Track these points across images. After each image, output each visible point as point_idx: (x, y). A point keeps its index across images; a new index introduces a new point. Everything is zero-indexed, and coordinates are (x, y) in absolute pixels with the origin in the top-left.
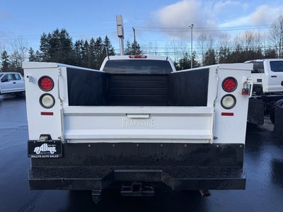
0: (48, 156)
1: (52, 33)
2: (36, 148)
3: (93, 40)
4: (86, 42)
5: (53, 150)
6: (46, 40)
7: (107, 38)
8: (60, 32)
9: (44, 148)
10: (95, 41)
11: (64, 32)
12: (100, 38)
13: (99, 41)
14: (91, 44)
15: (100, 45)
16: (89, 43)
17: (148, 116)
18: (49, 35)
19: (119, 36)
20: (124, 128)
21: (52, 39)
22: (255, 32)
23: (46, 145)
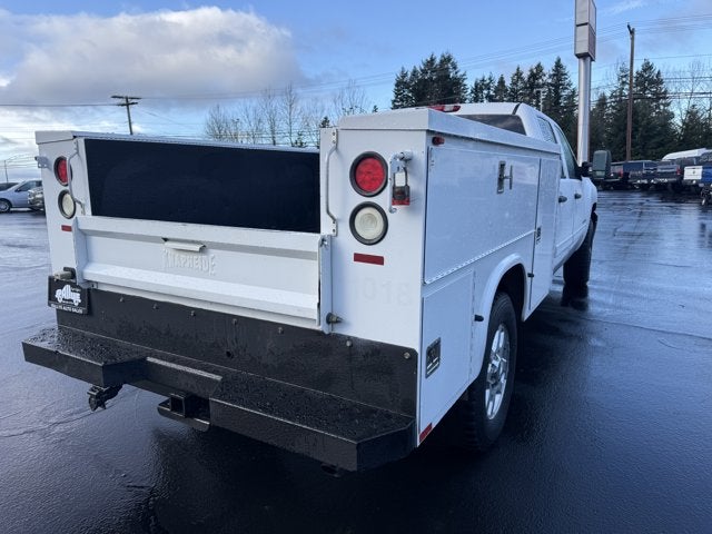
0: (69, 309)
1: (419, 66)
2: (58, 291)
3: (518, 74)
4: (502, 82)
6: (406, 85)
7: (558, 65)
8: (437, 61)
9: (67, 292)
10: (526, 75)
11: (447, 60)
12: (539, 67)
13: (536, 73)
14: (514, 83)
15: (539, 86)
16: (508, 83)
17: (197, 248)
18: (415, 72)
19: (579, 56)
20: (165, 271)
21: (420, 81)
23: (69, 287)
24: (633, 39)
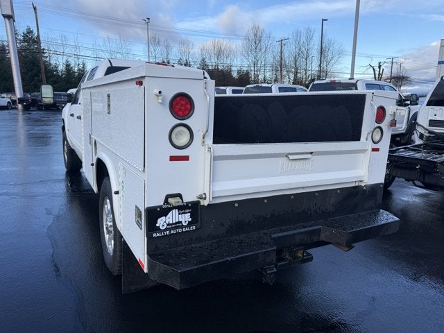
0: (179, 230)
2: (159, 220)
5: (186, 218)
9: (173, 217)
17: (310, 156)
19: (5, 16)
20: (280, 175)
22: (225, 43)
23: (175, 212)
24: (36, 13)
